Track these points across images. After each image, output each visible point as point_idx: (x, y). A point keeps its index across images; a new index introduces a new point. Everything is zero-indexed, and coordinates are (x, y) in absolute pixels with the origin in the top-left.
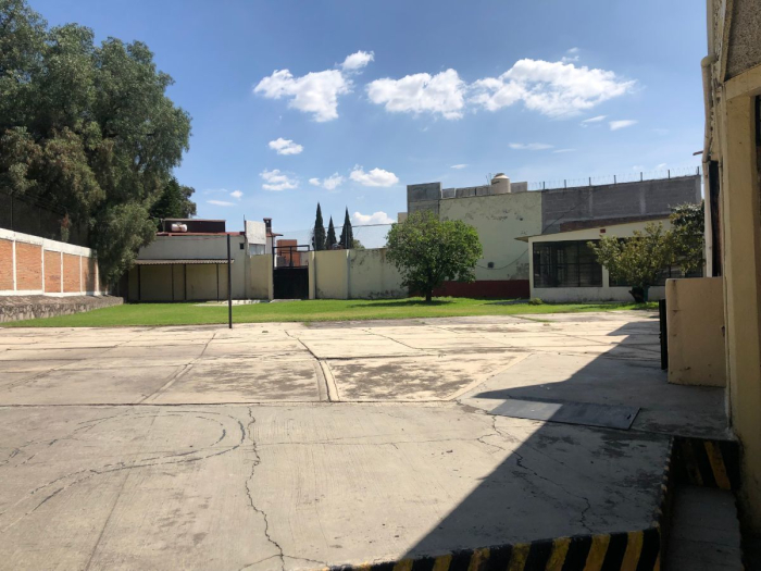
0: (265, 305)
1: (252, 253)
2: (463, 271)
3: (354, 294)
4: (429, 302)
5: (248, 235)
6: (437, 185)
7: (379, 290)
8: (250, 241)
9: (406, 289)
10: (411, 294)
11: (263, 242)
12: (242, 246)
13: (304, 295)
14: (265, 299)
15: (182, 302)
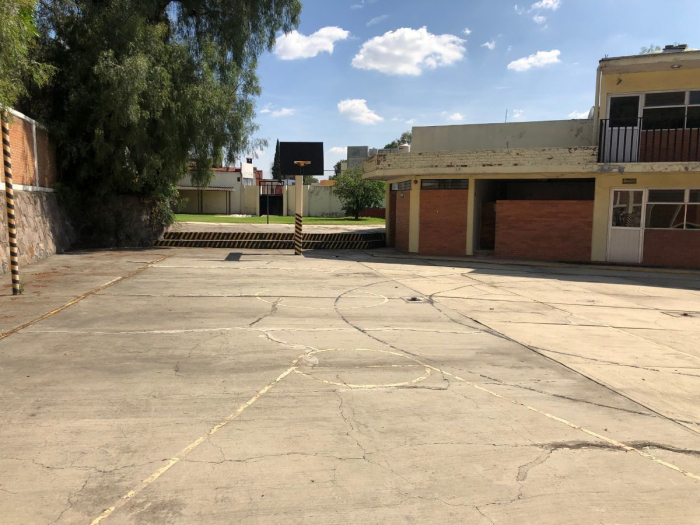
0: (255, 218)
1: (245, 184)
2: (377, 203)
3: (312, 214)
4: (357, 219)
5: (243, 172)
6: (366, 148)
7: (328, 211)
8: (244, 176)
9: (344, 211)
10: (347, 215)
11: (252, 177)
12: (239, 179)
13: (280, 213)
14: (254, 214)
15: (198, 214)
